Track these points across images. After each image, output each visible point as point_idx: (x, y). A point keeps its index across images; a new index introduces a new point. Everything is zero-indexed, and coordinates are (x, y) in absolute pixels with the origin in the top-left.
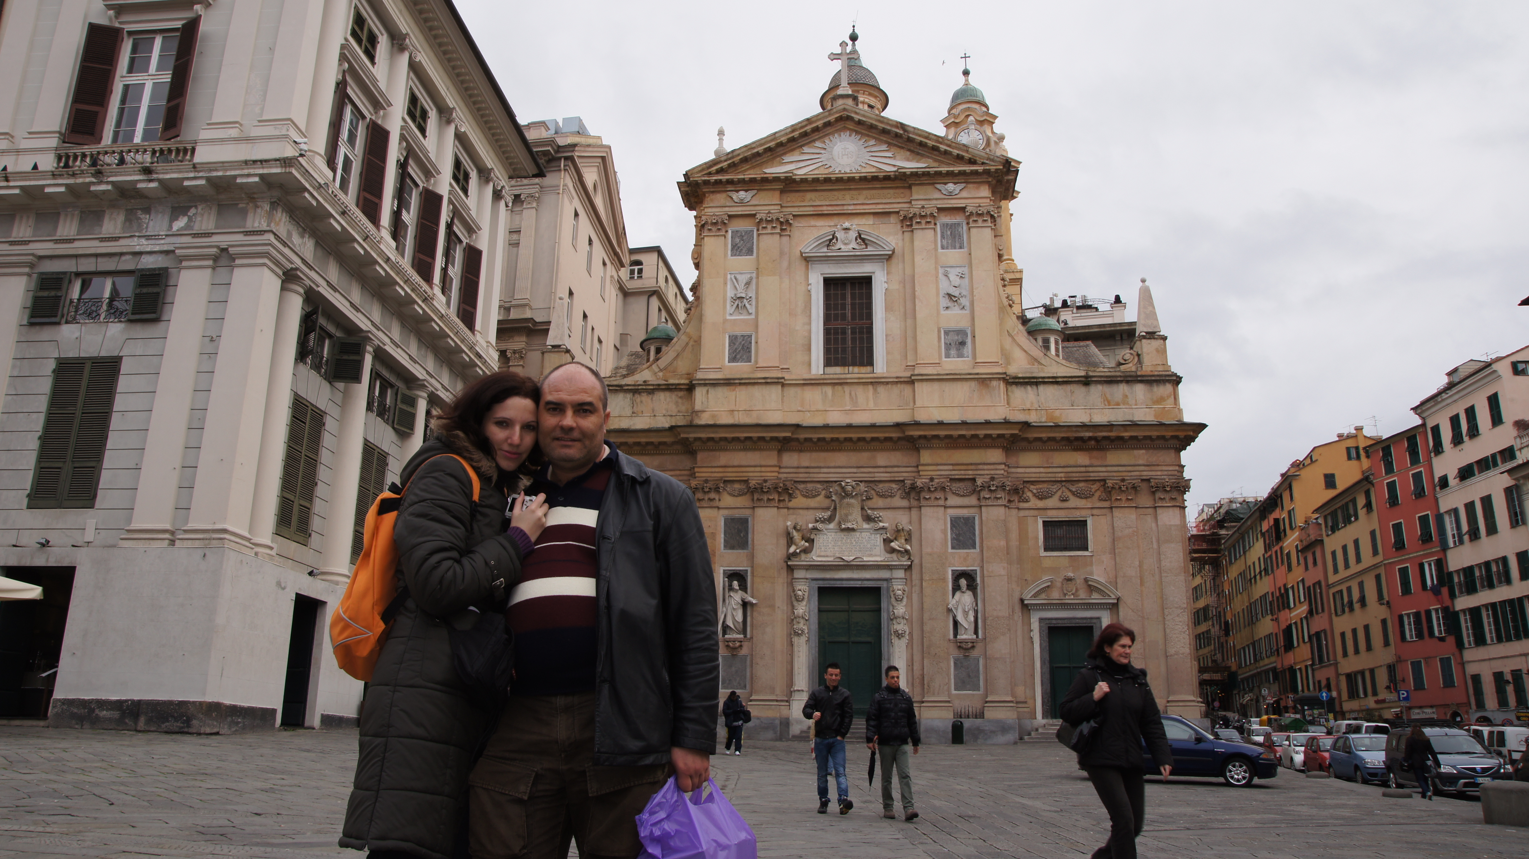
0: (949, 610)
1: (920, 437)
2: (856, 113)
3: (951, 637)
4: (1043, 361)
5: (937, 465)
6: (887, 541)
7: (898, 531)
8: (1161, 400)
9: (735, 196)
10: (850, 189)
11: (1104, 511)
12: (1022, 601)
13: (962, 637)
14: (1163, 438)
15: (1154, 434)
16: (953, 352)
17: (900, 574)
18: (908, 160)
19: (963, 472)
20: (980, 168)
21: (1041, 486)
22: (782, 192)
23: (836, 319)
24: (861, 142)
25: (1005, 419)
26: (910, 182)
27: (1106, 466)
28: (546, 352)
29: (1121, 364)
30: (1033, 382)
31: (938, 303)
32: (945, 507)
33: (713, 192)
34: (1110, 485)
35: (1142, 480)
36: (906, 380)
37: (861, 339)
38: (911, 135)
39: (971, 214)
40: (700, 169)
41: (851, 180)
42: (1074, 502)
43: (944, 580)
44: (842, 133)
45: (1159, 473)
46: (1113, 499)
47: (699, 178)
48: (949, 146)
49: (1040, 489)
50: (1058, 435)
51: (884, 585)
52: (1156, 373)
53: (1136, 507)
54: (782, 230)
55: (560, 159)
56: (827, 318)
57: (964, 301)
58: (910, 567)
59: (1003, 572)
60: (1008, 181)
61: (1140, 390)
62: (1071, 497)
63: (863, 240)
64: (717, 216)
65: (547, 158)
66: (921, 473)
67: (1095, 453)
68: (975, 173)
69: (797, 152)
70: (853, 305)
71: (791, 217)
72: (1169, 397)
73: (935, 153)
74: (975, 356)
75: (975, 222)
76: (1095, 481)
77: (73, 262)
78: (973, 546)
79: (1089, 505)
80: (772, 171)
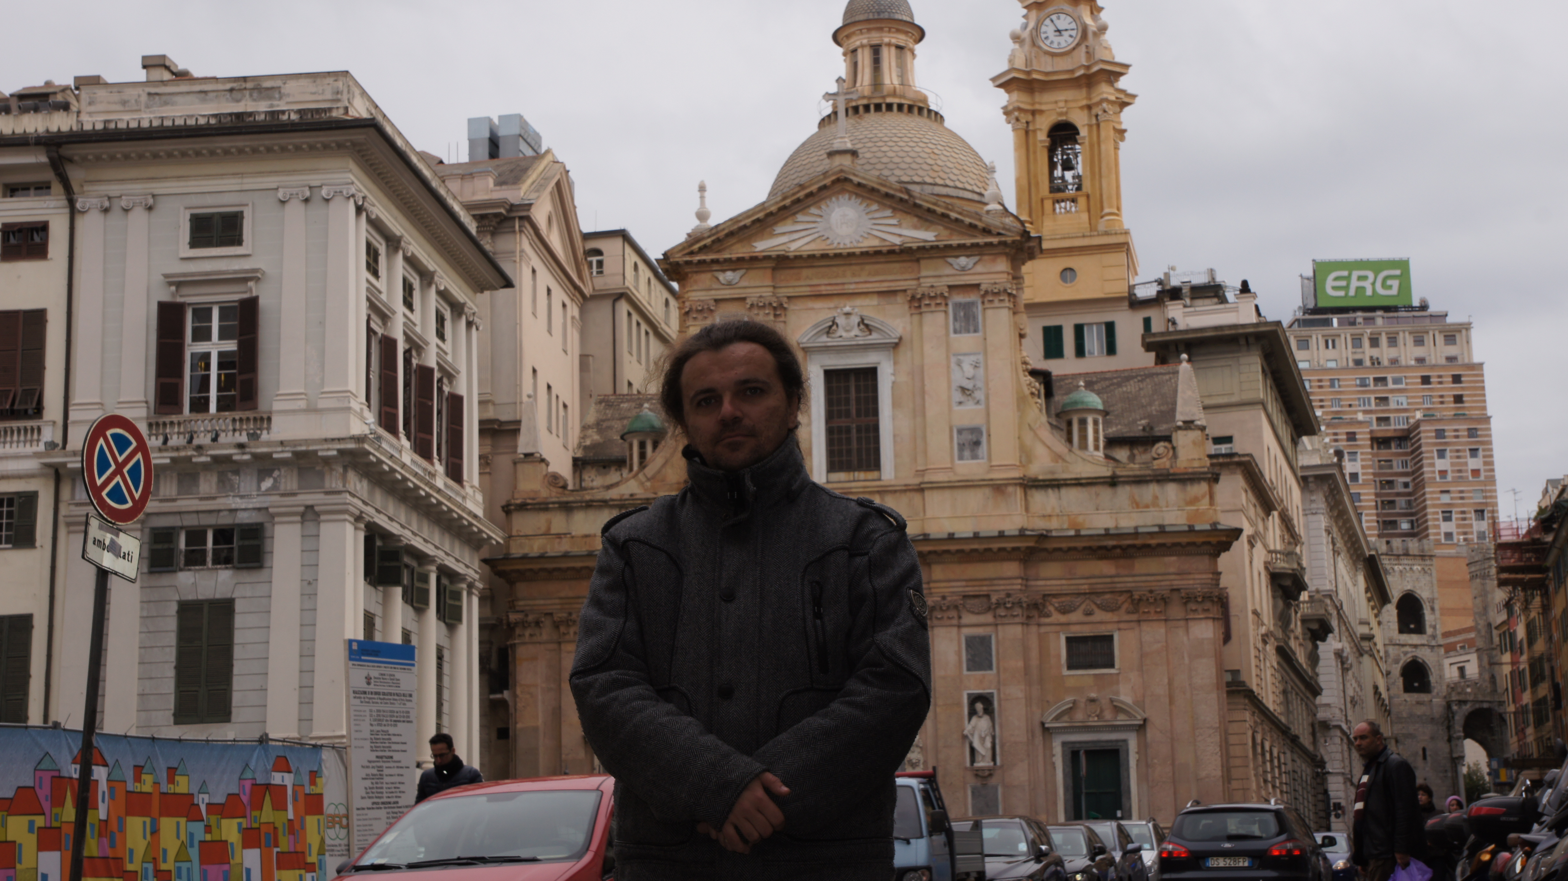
0: (965, 737)
1: (930, 552)
2: (855, 175)
3: (968, 764)
4: (1068, 458)
5: (949, 581)
8: (1195, 500)
9: (722, 277)
10: (851, 264)
11: (1132, 624)
12: (1043, 724)
13: (979, 764)
14: (1193, 544)
15: (1184, 540)
16: (967, 453)
18: (915, 227)
19: (977, 588)
20: (995, 240)
21: (1063, 599)
22: (774, 269)
23: (837, 417)
24: (864, 205)
25: (1022, 530)
26: (918, 256)
27: (1134, 576)
28: (519, 462)
29: (1155, 459)
30: (1055, 484)
31: (950, 398)
32: (959, 626)
33: (696, 272)
34: (1136, 597)
35: (1173, 590)
36: (915, 487)
37: (867, 440)
38: (918, 201)
39: (986, 293)
40: (680, 248)
41: (851, 255)
42: (1100, 615)
43: (959, 704)
44: (840, 196)
45: (1191, 582)
46: (1141, 611)
47: (679, 258)
48: (960, 213)
49: (1063, 602)
50: (1079, 544)
52: (1190, 470)
53: (1166, 620)
54: (776, 316)
55: (514, 218)
56: (830, 416)
57: (979, 395)
59: (1021, 695)
60: (1029, 248)
61: (1171, 490)
62: (1097, 611)
63: (867, 326)
64: (702, 301)
65: (498, 220)
66: (933, 590)
67: (1122, 562)
68: (991, 244)
69: (789, 221)
70: (858, 400)
71: (785, 300)
72: (1203, 496)
73: (946, 220)
74: (990, 459)
75: (991, 301)
76: (1121, 592)
77: (178, 517)
78: (990, 667)
79: (1116, 619)
80: (762, 246)
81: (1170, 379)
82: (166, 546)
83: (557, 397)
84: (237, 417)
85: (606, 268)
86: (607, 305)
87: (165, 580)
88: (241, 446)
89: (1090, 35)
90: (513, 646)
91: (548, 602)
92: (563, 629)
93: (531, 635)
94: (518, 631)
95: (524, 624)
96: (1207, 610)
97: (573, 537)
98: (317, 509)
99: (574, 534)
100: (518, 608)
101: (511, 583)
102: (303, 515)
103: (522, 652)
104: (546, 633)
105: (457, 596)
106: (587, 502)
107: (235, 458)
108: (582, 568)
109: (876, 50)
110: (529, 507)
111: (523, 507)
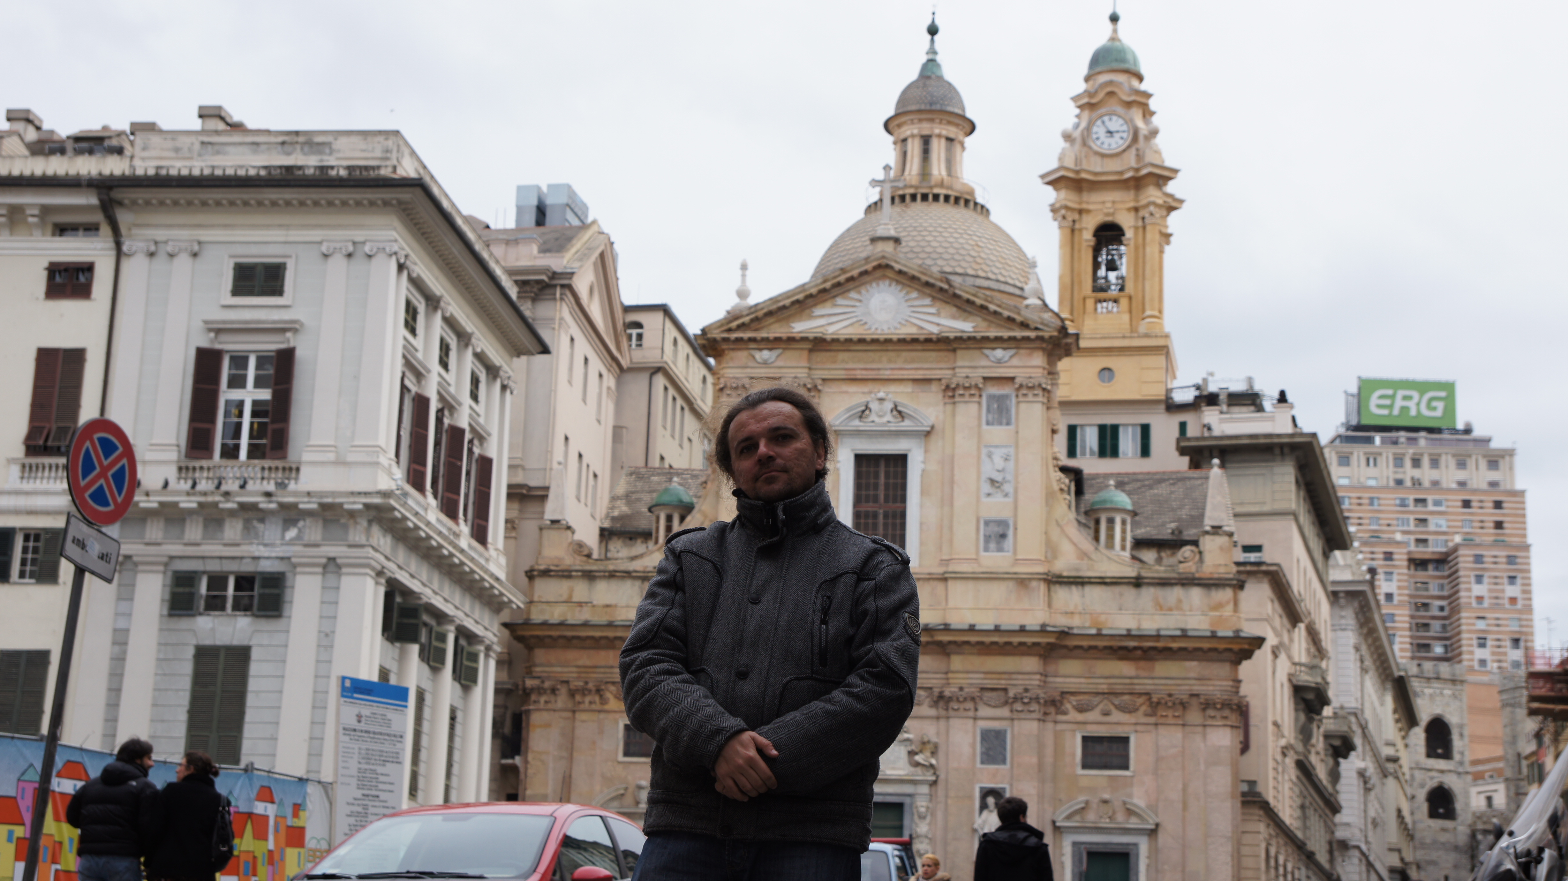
0: (975, 830)
1: (950, 642)
2: (896, 262)
4: (1093, 556)
5: (968, 672)
6: (912, 753)
7: (924, 743)
8: (1219, 606)
9: (758, 355)
10: (887, 350)
11: (1150, 727)
12: (1054, 822)
14: (1215, 650)
15: (1206, 645)
16: (992, 545)
17: (925, 789)
18: (954, 317)
19: (995, 682)
20: (1032, 334)
21: (1081, 697)
22: (811, 351)
23: (867, 501)
24: (904, 292)
25: (1043, 626)
26: (955, 346)
27: (1153, 678)
28: (545, 528)
29: (1181, 562)
30: (1079, 582)
31: (978, 489)
32: (975, 719)
33: (733, 349)
34: (1155, 700)
35: (1192, 695)
36: (939, 576)
37: (894, 525)
38: (958, 292)
39: (1021, 386)
40: (719, 324)
41: (888, 341)
42: (1117, 716)
43: (971, 798)
44: (881, 283)
45: (1211, 688)
46: (1159, 714)
47: (717, 334)
48: (999, 306)
49: (1080, 701)
50: (1100, 643)
51: (907, 801)
52: (1216, 576)
53: (1184, 725)
55: (555, 286)
56: (858, 500)
57: (1008, 488)
58: (934, 783)
59: (1034, 792)
60: (1067, 344)
61: (1196, 594)
62: (1115, 712)
63: (900, 412)
64: (737, 378)
65: (540, 286)
66: (951, 681)
67: (1142, 664)
68: (1028, 338)
69: (828, 304)
70: (887, 486)
71: (819, 382)
72: (1228, 603)
73: (985, 311)
74: (1015, 552)
75: (1025, 395)
76: (1140, 694)
77: (201, 562)
78: (1004, 761)
79: (1133, 720)
80: (800, 327)
81: (1202, 484)
82: (187, 590)
83: (588, 466)
84: (266, 466)
85: (645, 341)
86: (644, 377)
87: (184, 623)
88: (268, 494)
89: (1141, 139)
90: (528, 712)
91: (566, 670)
92: (578, 698)
93: (546, 702)
94: (533, 697)
95: (540, 691)
96: (1225, 718)
97: (594, 606)
98: (339, 561)
99: (595, 603)
100: (534, 674)
101: (530, 648)
102: (325, 567)
103: (536, 718)
104: (562, 700)
105: (474, 657)
106: (610, 572)
107: (262, 506)
108: (601, 638)
109: (926, 140)
110: (552, 573)
111: (546, 573)
